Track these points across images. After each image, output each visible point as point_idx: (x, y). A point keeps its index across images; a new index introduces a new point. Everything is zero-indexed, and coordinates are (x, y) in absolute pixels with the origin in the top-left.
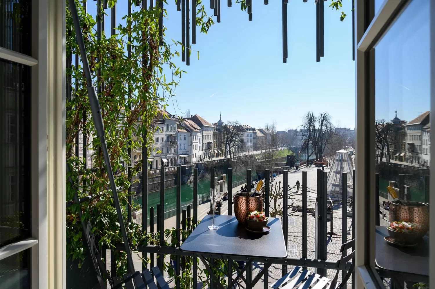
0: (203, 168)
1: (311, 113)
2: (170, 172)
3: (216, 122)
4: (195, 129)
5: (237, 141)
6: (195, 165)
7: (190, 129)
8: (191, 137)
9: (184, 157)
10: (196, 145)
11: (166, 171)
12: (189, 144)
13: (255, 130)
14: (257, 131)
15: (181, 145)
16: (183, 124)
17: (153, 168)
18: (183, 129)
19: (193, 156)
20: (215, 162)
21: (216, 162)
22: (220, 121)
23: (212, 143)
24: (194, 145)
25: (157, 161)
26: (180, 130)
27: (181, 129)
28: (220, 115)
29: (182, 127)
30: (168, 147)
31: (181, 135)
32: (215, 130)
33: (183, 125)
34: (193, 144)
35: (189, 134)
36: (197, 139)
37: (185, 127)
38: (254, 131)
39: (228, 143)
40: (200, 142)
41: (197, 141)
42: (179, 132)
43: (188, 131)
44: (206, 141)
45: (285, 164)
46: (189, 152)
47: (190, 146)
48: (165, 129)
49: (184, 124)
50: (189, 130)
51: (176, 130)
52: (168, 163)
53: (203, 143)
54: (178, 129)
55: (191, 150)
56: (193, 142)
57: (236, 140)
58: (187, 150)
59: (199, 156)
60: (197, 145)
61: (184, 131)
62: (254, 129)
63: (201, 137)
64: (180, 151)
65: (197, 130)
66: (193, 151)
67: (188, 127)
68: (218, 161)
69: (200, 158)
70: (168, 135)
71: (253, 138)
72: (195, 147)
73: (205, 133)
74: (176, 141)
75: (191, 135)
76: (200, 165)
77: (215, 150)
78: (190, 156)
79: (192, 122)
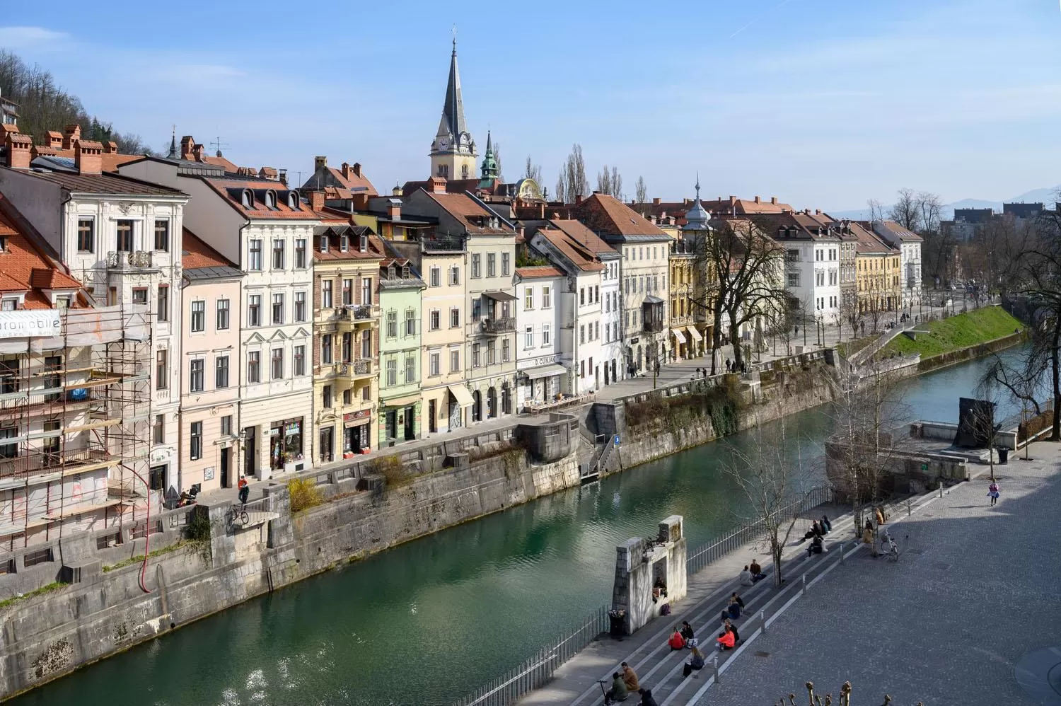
0: (619, 425)
4: (588, 258)
6: (586, 411)
7: (565, 263)
8: (571, 294)
9: (545, 379)
10: (590, 325)
12: (565, 324)
15: (529, 330)
16: (538, 243)
17: (417, 432)
18: (543, 264)
19: (580, 370)
20: (668, 394)
21: (674, 392)
23: (660, 304)
24: (583, 328)
25: (433, 402)
26: (526, 272)
27: (533, 264)
28: (697, 188)
29: (538, 253)
30: (476, 344)
31: (530, 291)
33: (541, 248)
34: (580, 321)
35: (565, 280)
36: (597, 299)
37: (548, 254)
39: (727, 308)
40: (611, 309)
41: (597, 307)
43: (561, 271)
44: (635, 301)
46: (566, 356)
47: (569, 331)
48: (464, 274)
49: (545, 241)
50: (564, 268)
51: (512, 273)
53: (626, 307)
54: (517, 265)
55: (572, 347)
56: (580, 311)
57: (763, 292)
59: (606, 364)
60: (597, 324)
61: (547, 271)
63: (617, 288)
64: (526, 355)
65: (593, 262)
66: (580, 348)
67: (560, 256)
68: (680, 391)
69: (610, 374)
70: (478, 296)
71: (842, 265)
72: (591, 331)
73: (634, 264)
74: (512, 316)
75: (572, 289)
76: (604, 411)
77: (677, 332)
78: (569, 370)
79: (574, 227)
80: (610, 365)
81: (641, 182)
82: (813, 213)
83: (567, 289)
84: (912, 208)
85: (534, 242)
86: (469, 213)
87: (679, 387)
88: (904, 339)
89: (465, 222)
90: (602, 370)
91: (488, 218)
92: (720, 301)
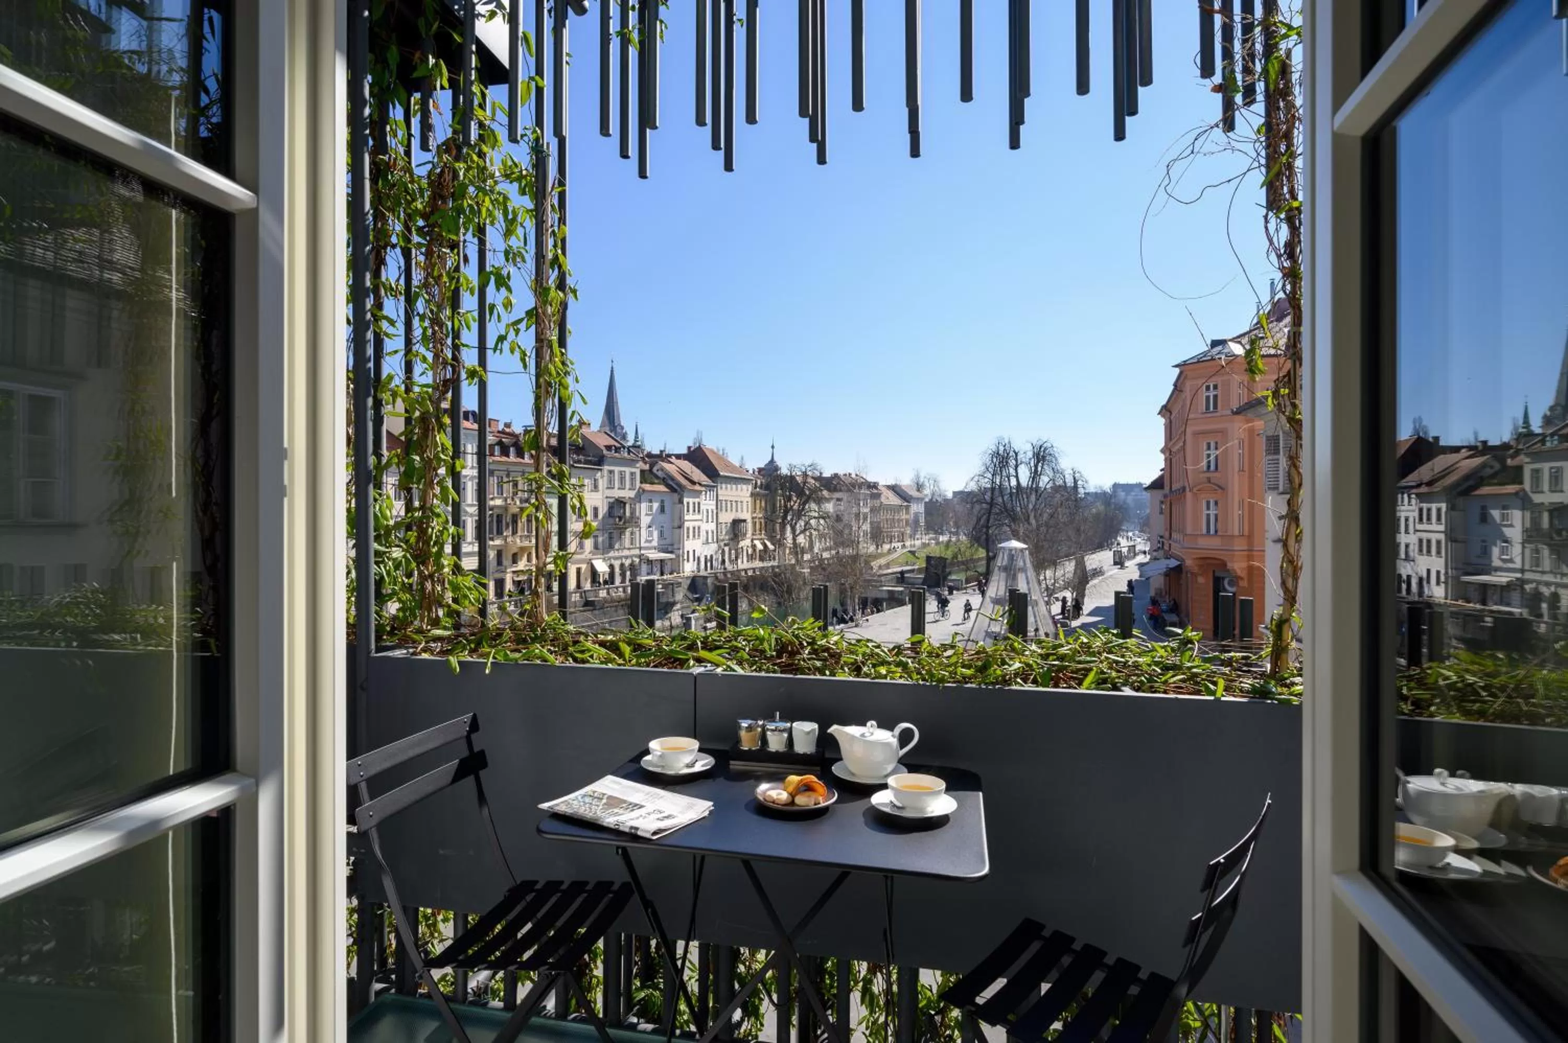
0: (710, 590)
1: (1007, 441)
2: (612, 601)
3: (762, 466)
4: (693, 483)
5: (815, 518)
6: (689, 582)
7: (676, 483)
8: (681, 505)
9: (661, 561)
10: (694, 528)
11: (601, 595)
12: (676, 525)
13: (877, 488)
14: (884, 490)
15: (650, 527)
16: (658, 471)
18: (659, 484)
19: (686, 557)
20: (746, 573)
21: (750, 573)
22: (772, 461)
23: (744, 521)
24: (688, 529)
25: (579, 571)
26: (647, 487)
27: (652, 483)
28: (773, 447)
29: (657, 477)
30: (610, 533)
31: (651, 501)
32: (755, 488)
33: (660, 474)
34: (687, 524)
35: (676, 496)
36: (699, 511)
37: (665, 478)
38: (875, 491)
40: (710, 520)
41: (699, 517)
42: (644, 491)
43: (673, 490)
44: (727, 518)
45: (921, 581)
46: (676, 547)
47: (677, 531)
48: (602, 483)
49: (662, 469)
50: (675, 488)
51: (638, 487)
52: (612, 574)
53: (720, 521)
54: (641, 482)
55: (680, 541)
56: (686, 518)
58: (668, 541)
59: (706, 556)
60: (699, 528)
61: (662, 488)
62: (874, 486)
63: (714, 507)
64: (647, 543)
65: (697, 487)
66: (686, 543)
67: (673, 479)
68: (754, 572)
69: (709, 564)
70: (612, 500)
71: (871, 510)
72: (694, 532)
73: (726, 493)
74: (637, 514)
75: (681, 502)
76: (701, 581)
77: (757, 543)
78: (678, 556)
79: (686, 466)
80: (709, 557)
81: (742, 458)
82: (853, 476)
83: (677, 501)
84: (922, 480)
85: (655, 470)
86: (607, 443)
87: (754, 569)
88: (909, 554)
89: (604, 448)
90: (702, 560)
91: (620, 448)
92: (785, 517)
